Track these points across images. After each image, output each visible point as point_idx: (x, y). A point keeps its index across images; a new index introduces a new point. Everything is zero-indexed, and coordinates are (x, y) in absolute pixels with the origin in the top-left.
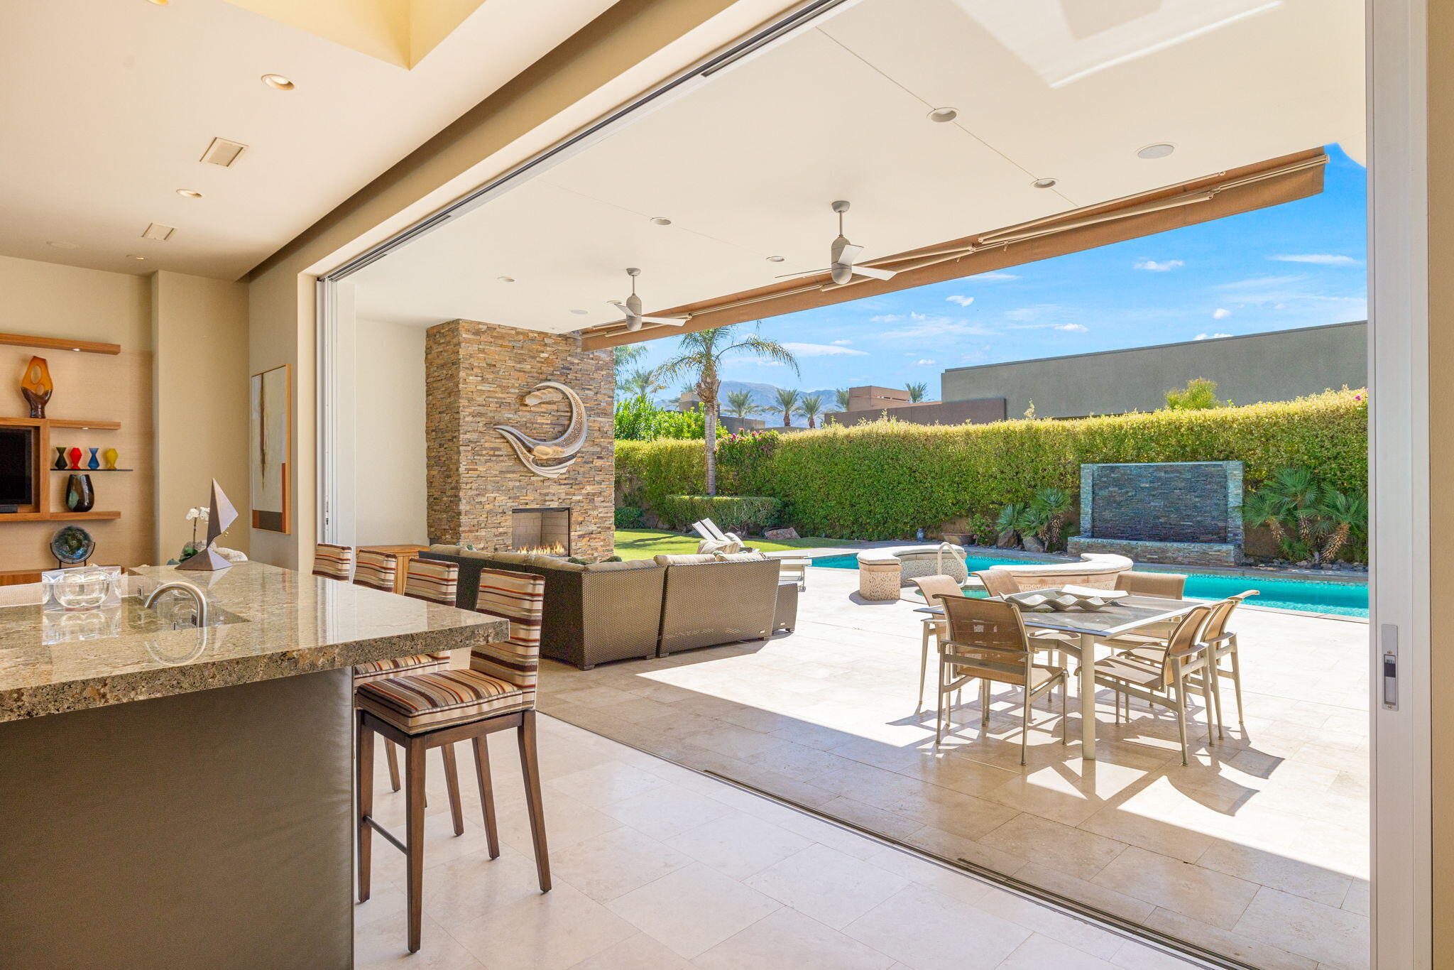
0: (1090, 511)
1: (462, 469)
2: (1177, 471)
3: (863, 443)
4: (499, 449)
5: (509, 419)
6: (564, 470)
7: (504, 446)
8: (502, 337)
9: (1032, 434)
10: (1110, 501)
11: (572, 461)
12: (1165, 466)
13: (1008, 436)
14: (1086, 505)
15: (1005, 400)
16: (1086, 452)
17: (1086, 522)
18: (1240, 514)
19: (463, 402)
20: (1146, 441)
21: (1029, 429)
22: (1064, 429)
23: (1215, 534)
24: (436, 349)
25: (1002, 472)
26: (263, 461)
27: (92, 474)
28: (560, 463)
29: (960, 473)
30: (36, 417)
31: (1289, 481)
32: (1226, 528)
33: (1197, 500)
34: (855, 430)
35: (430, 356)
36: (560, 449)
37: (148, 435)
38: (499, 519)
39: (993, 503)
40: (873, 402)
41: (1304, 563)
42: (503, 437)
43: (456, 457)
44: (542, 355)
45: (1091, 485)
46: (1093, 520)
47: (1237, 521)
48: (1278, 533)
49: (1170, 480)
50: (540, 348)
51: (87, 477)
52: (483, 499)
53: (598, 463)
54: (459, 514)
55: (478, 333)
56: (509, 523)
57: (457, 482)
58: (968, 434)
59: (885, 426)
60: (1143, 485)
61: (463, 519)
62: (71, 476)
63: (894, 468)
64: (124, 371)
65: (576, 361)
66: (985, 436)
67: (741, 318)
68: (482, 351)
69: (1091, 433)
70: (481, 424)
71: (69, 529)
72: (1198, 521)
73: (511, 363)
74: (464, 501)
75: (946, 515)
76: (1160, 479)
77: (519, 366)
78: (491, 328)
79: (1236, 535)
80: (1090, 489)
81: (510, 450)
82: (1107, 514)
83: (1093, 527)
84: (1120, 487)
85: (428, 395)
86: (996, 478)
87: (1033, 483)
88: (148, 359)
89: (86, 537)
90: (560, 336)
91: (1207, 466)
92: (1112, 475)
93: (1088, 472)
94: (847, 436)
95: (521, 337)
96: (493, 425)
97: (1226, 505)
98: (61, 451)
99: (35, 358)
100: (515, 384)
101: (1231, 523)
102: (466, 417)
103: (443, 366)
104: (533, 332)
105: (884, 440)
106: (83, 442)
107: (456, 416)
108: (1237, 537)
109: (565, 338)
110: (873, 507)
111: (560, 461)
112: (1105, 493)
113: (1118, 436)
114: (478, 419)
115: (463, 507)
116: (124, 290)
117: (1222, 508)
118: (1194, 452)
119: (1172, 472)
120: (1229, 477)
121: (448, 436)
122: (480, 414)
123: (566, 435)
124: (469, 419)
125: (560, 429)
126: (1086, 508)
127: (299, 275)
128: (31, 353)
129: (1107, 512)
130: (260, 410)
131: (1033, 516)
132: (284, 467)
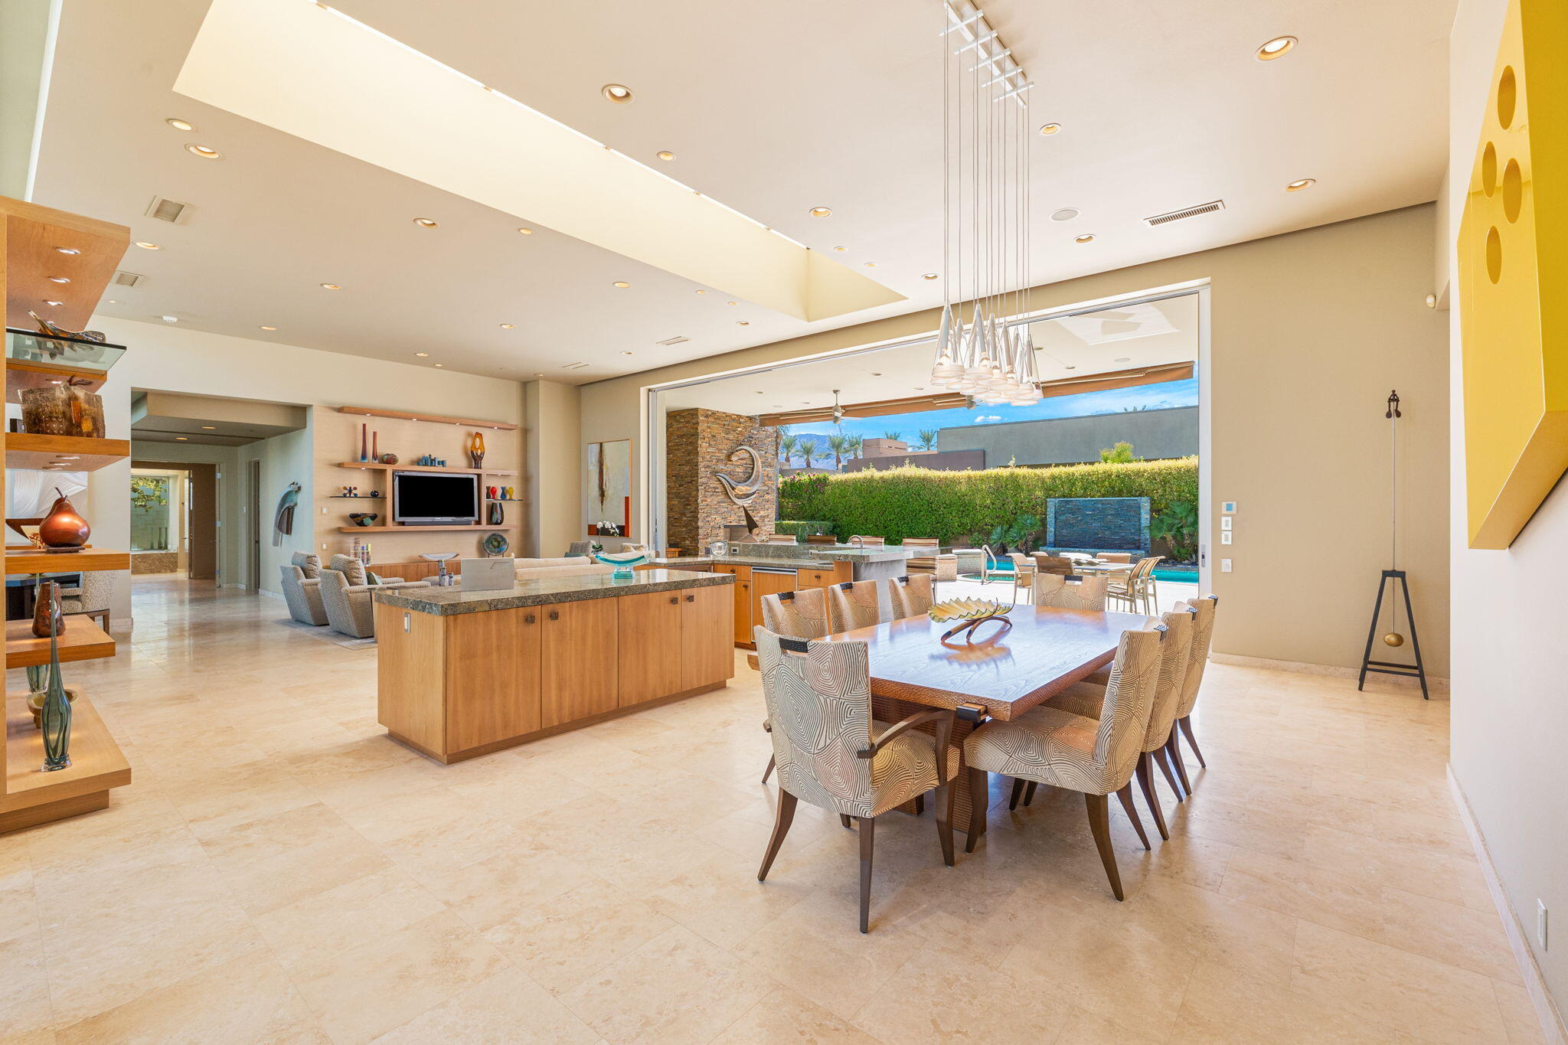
0: (1053, 530)
1: (699, 500)
2: (1109, 503)
3: (895, 482)
4: (717, 488)
5: (722, 469)
6: (750, 502)
7: (720, 486)
8: (719, 418)
9: (1013, 478)
10: (1066, 523)
11: (754, 496)
12: (1102, 501)
13: (997, 479)
14: (1051, 526)
15: (984, 452)
16: (1050, 490)
17: (1050, 537)
18: (1148, 531)
19: (700, 459)
20: (1088, 482)
21: (1012, 475)
22: (1035, 475)
23: (1133, 544)
24: (676, 425)
25: (993, 504)
26: (602, 494)
27: (502, 502)
28: (748, 497)
29: (964, 506)
30: (478, 468)
31: (1178, 510)
32: (1139, 540)
33: (1122, 522)
34: (886, 474)
35: (670, 429)
36: (749, 488)
37: (527, 479)
38: (717, 531)
39: (986, 525)
40: (881, 450)
41: (1186, 562)
42: (720, 480)
43: (695, 493)
44: (739, 429)
45: (1054, 512)
46: (1055, 536)
47: (1146, 535)
48: (1171, 543)
49: (1104, 509)
50: (738, 425)
51: (500, 504)
52: (709, 519)
53: (767, 497)
54: (698, 528)
55: (707, 416)
56: (722, 534)
57: (697, 508)
58: (969, 478)
59: (909, 471)
60: (1087, 512)
61: (700, 531)
62: (493, 504)
63: (917, 500)
64: (513, 440)
65: (755, 433)
66: (982, 479)
67: (879, 413)
68: (709, 427)
69: (1053, 478)
70: (709, 473)
71: (494, 535)
72: (1123, 536)
73: (723, 435)
74: (700, 520)
75: (953, 533)
76: (1098, 509)
77: (727, 436)
78: (714, 413)
79: (1145, 544)
80: (1053, 515)
81: (724, 488)
83: (1055, 540)
84: (1073, 513)
85: (668, 454)
86: (989, 508)
87: (1014, 512)
88: (526, 433)
89: (504, 539)
90: (747, 417)
91: (1128, 500)
92: (1068, 506)
93: (1052, 503)
94: (882, 478)
95: (728, 418)
96: (715, 473)
97: (1140, 525)
98: (488, 488)
99: (477, 433)
100: (725, 447)
101: (1142, 537)
102: (702, 470)
103: (682, 436)
104: (734, 415)
105: (909, 481)
106: (498, 484)
107: (694, 467)
108: (1146, 546)
109: (751, 418)
110: (900, 528)
111: (748, 496)
112: (1063, 518)
113: (1071, 480)
114: (707, 469)
115: (700, 524)
116: (513, 391)
117: (1137, 527)
118: (1121, 491)
119: (1106, 504)
120: (1142, 507)
121: (689, 479)
122: (708, 467)
123: (750, 480)
124: (703, 469)
125: (747, 475)
126: (1051, 529)
127: (641, 388)
128: (474, 430)
129: (1064, 531)
130: (598, 464)
131: (1015, 533)
132: (627, 499)
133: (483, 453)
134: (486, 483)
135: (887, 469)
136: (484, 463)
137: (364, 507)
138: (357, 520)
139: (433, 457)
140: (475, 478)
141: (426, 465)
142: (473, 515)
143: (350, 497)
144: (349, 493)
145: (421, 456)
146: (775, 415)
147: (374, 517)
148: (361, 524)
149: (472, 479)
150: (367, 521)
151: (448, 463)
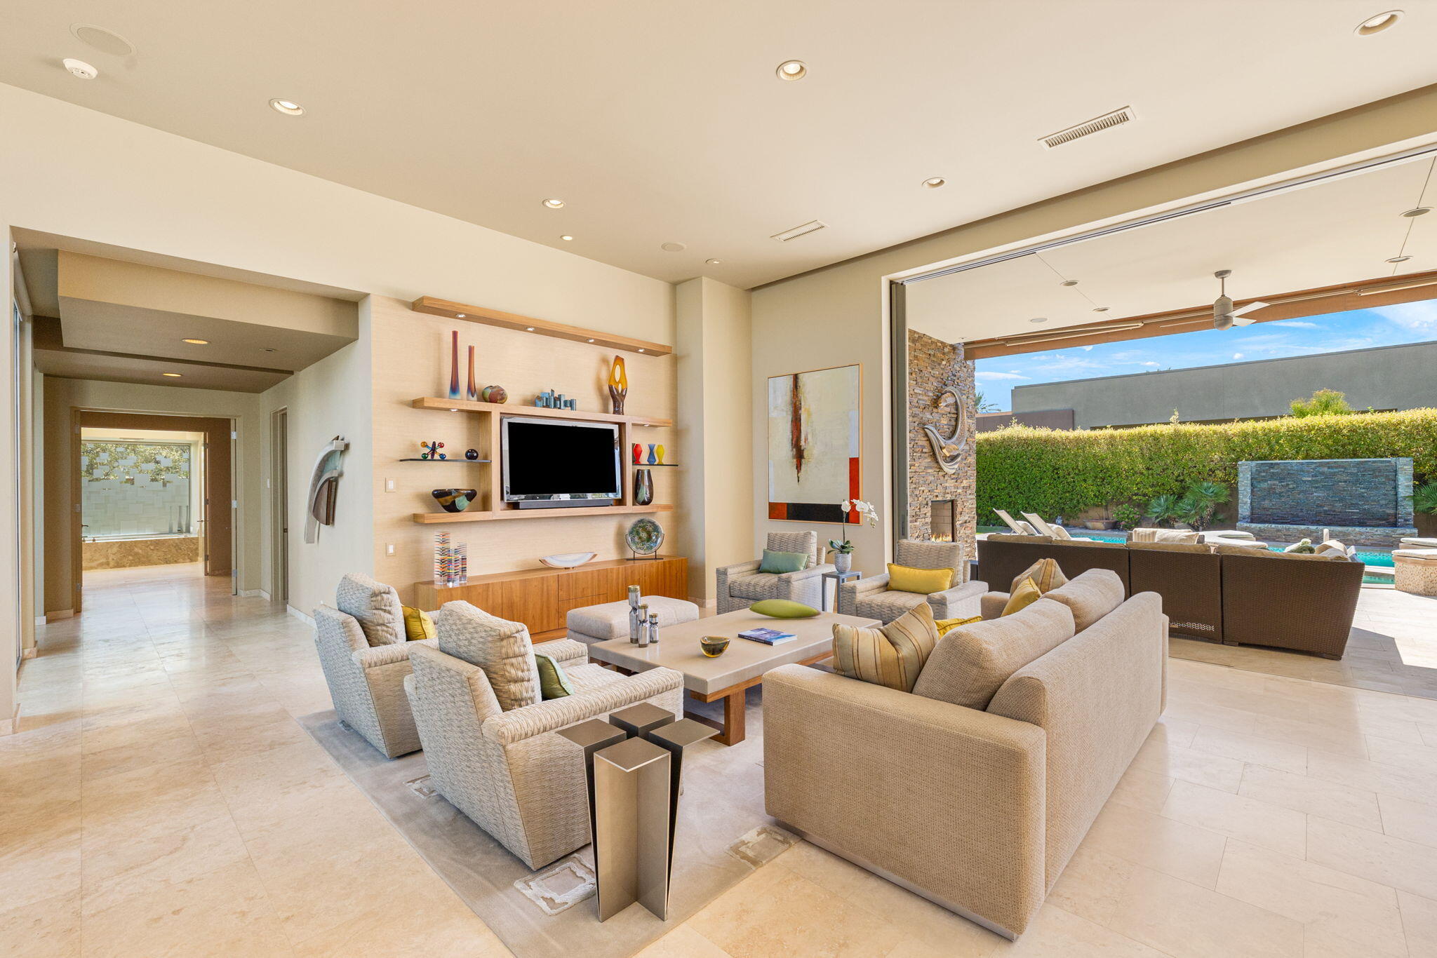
0: (1249, 501)
2: (1343, 467)
4: (925, 447)
5: (930, 419)
6: (956, 466)
7: (927, 444)
8: (925, 346)
9: (1177, 436)
10: (1271, 492)
11: (959, 458)
12: (1328, 463)
13: (1156, 438)
14: (1245, 496)
16: (1239, 449)
17: (1244, 509)
18: (1411, 503)
20: (1300, 441)
21: (1176, 433)
22: (1215, 433)
23: (1385, 520)
25: (1148, 469)
26: (799, 455)
27: (650, 469)
29: (1104, 472)
30: (619, 414)
32: (1396, 515)
33: (1363, 491)
36: (956, 447)
37: (679, 433)
38: (924, 510)
39: (1137, 494)
42: (927, 437)
44: (944, 363)
45: (1250, 478)
46: (1252, 508)
47: (1407, 508)
49: (1334, 474)
50: (942, 356)
51: (648, 472)
52: (917, 492)
53: (970, 459)
56: (929, 514)
58: (1111, 439)
60: (1304, 479)
62: (639, 472)
63: (1037, 466)
66: (1131, 439)
69: (1245, 435)
70: (916, 424)
71: (642, 521)
72: (1365, 509)
73: (929, 370)
75: (1087, 504)
76: (1323, 473)
77: (933, 372)
79: (1406, 520)
80: (1249, 482)
81: (930, 448)
82: (1266, 503)
83: (1252, 514)
84: (1281, 480)
86: (1141, 474)
88: (676, 361)
89: (654, 528)
90: (951, 346)
91: (1374, 462)
92: (1272, 471)
93: (1246, 470)
95: (933, 346)
96: (922, 424)
97: (1396, 495)
98: (633, 447)
99: (617, 358)
100: (932, 388)
101: (1401, 510)
104: (938, 341)
106: (644, 441)
108: (1407, 522)
109: (954, 348)
111: (953, 458)
112: (1264, 485)
113: (1271, 439)
114: (914, 419)
116: (663, 296)
117: (1392, 497)
119: (1336, 467)
120: (1399, 471)
122: (915, 415)
123: (956, 436)
124: (910, 419)
125: (951, 429)
126: (1246, 499)
127: (883, 278)
128: (612, 353)
129: (1267, 502)
130: (790, 409)
131: (1190, 505)
132: (854, 463)
133: (625, 390)
134: (632, 438)
135: (994, 429)
136: (628, 404)
137: (453, 477)
138: (445, 500)
139: (556, 395)
140: (616, 428)
141: (547, 406)
142: (614, 490)
143: (432, 460)
144: (432, 453)
145: (537, 392)
146: (999, 340)
147: (471, 496)
148: (452, 508)
149: (611, 431)
150: (462, 502)
151: (578, 405)
